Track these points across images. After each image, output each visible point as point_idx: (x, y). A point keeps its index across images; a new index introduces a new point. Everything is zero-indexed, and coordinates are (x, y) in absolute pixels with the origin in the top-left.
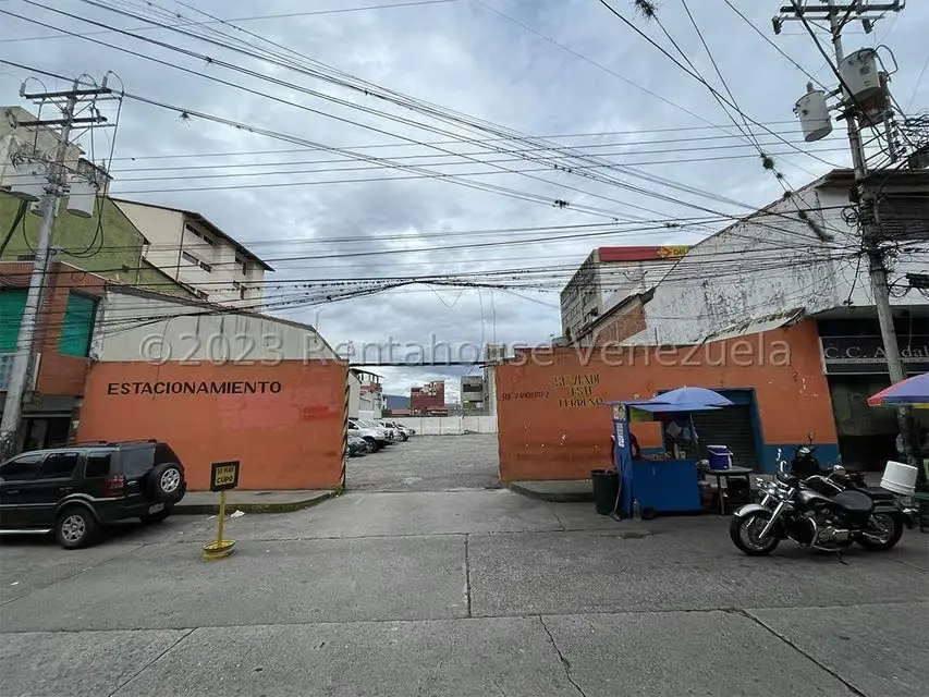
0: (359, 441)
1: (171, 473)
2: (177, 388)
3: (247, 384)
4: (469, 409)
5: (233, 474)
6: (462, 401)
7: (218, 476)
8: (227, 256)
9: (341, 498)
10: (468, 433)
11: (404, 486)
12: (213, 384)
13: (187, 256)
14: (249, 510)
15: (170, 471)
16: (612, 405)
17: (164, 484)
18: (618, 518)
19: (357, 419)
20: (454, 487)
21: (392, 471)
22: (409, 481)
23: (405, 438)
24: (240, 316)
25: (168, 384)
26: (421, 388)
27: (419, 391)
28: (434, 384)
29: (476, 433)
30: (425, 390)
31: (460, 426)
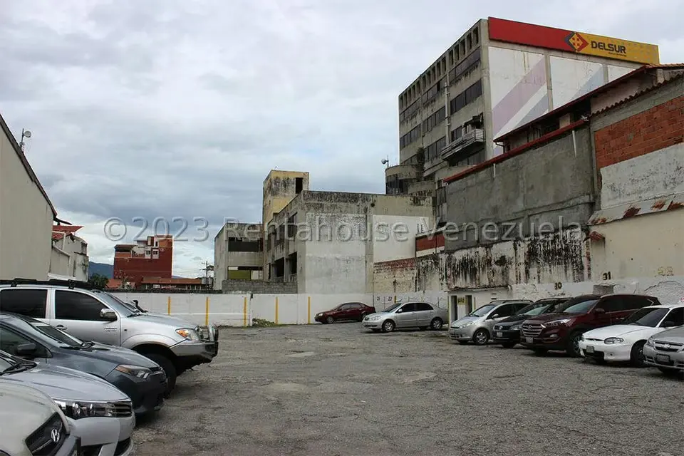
6: (227, 266)
26: (132, 246)
27: (129, 251)
28: (155, 240)
29: (273, 325)
30: (139, 250)
31: (245, 312)
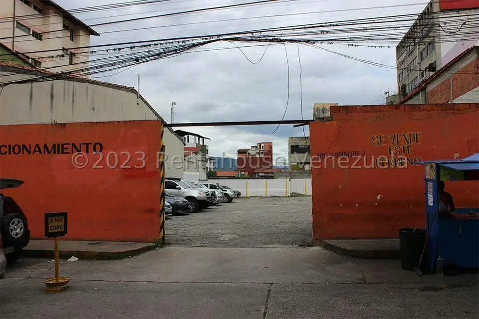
0: (181, 200)
1: (16, 222)
2: (16, 150)
3: (74, 145)
4: (295, 171)
5: (62, 223)
6: (290, 162)
7: (50, 225)
8: (56, 23)
9: (161, 250)
10: (294, 195)
11: (220, 242)
12: (45, 146)
13: (20, 26)
14: (82, 256)
15: (16, 220)
16: (424, 165)
17: (12, 230)
18: (420, 273)
19: (179, 180)
20: (269, 244)
21: (211, 229)
22: (226, 237)
23: (229, 199)
24: (67, 82)
25: (10, 146)
26: (248, 150)
27: (246, 153)
28: (262, 145)
29: (303, 195)
30: (252, 152)
31: (286, 188)
